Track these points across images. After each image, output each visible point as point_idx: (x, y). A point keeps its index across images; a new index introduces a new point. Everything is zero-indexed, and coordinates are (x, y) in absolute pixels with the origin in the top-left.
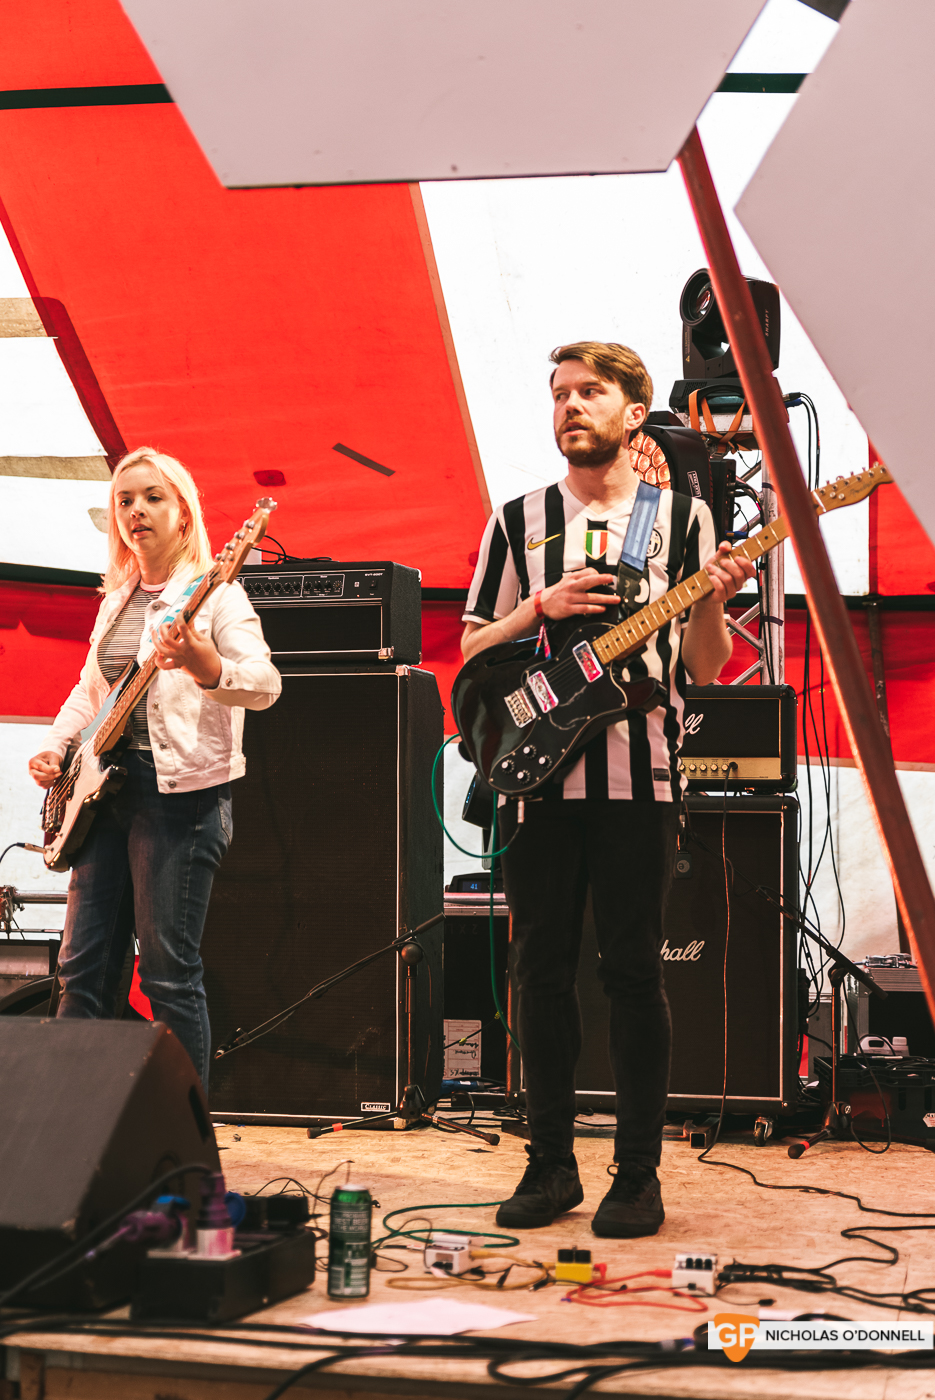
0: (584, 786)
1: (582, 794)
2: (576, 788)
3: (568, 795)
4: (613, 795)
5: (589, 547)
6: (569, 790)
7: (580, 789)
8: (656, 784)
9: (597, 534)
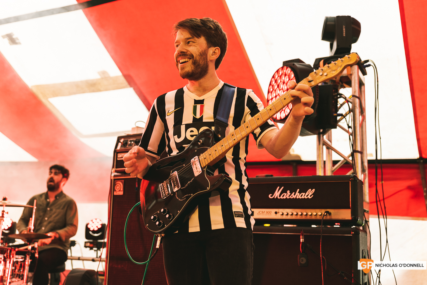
0: (198, 224)
1: (198, 229)
2: (194, 226)
3: (191, 230)
4: (214, 227)
5: (195, 112)
6: (192, 227)
7: (196, 226)
8: (236, 219)
9: (198, 106)
